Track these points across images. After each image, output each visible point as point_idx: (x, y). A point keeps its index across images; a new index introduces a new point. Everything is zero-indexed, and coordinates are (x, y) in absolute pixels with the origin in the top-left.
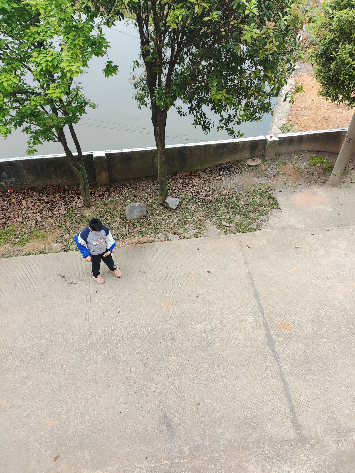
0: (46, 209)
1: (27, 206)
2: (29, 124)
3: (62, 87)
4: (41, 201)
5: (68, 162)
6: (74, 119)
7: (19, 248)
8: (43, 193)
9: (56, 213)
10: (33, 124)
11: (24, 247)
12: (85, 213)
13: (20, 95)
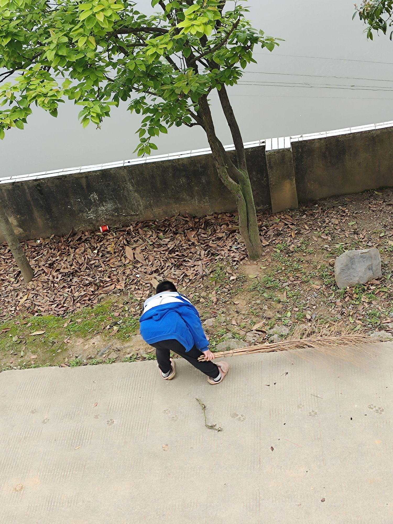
0: (170, 264)
1: (135, 258)
2: (143, 94)
3: (209, 11)
4: (162, 249)
5: (214, 166)
6: (230, 77)
7: (118, 346)
8: (165, 232)
9: (190, 272)
10: (150, 93)
11: (128, 344)
12: (247, 272)
13: (124, 35)
